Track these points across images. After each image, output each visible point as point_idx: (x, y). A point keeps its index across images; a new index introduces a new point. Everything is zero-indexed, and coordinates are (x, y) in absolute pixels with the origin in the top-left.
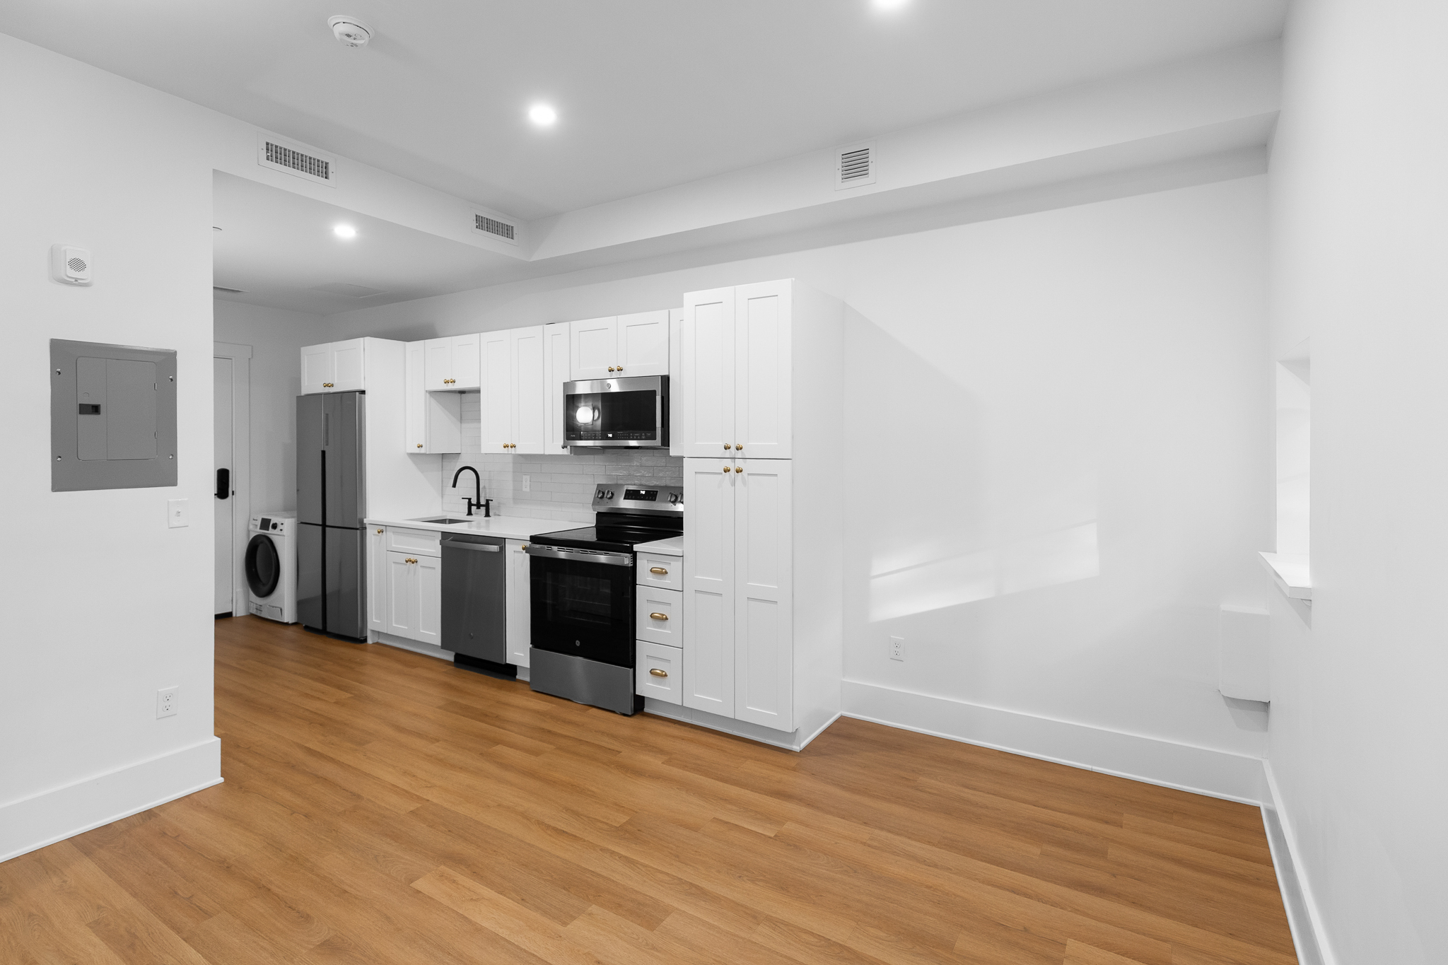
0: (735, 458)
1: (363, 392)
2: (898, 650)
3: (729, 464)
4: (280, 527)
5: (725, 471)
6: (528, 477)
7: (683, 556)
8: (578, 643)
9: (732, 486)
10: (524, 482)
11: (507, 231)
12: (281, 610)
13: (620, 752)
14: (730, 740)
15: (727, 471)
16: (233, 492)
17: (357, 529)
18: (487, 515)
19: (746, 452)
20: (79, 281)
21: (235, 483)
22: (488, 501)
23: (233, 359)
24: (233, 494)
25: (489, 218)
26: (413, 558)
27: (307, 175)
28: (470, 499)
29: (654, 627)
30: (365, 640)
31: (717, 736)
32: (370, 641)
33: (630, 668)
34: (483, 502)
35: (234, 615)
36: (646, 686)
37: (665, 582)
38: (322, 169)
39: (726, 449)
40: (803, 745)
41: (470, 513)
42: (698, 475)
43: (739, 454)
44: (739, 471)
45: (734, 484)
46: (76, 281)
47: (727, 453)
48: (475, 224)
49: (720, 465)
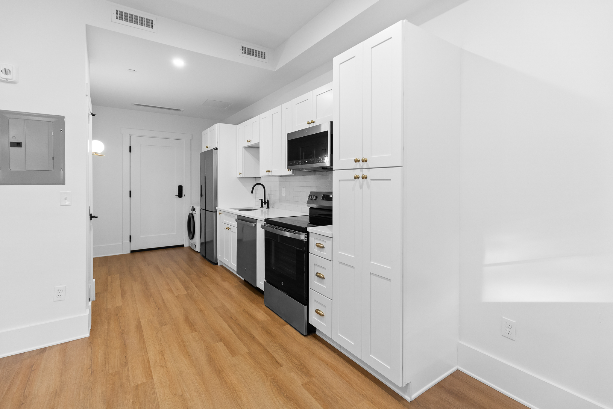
0: (362, 169)
1: (217, 149)
2: (509, 330)
3: (359, 173)
4: (196, 210)
5: (355, 178)
6: (284, 189)
7: (332, 237)
8: (282, 284)
9: (361, 189)
10: (283, 191)
11: (262, 55)
12: (196, 246)
13: (281, 366)
14: (360, 374)
15: (356, 178)
16: (184, 195)
17: (214, 212)
18: (268, 207)
19: (370, 164)
20: (8, 80)
21: (185, 191)
22: (268, 201)
23: (185, 140)
24: (184, 196)
25: (250, 48)
26: (230, 227)
27: (140, 27)
28: (262, 200)
29: (318, 282)
30: (217, 264)
31: (352, 368)
32: (219, 265)
33: (305, 305)
34: (266, 201)
35: (184, 246)
36: (314, 320)
37: (323, 253)
38: (149, 24)
39: (356, 162)
40: (414, 396)
41: (262, 207)
42: (341, 182)
43: (365, 165)
44: (364, 177)
45: (361, 187)
46: (7, 80)
47: (358, 165)
48: (241, 51)
49: (351, 174)
